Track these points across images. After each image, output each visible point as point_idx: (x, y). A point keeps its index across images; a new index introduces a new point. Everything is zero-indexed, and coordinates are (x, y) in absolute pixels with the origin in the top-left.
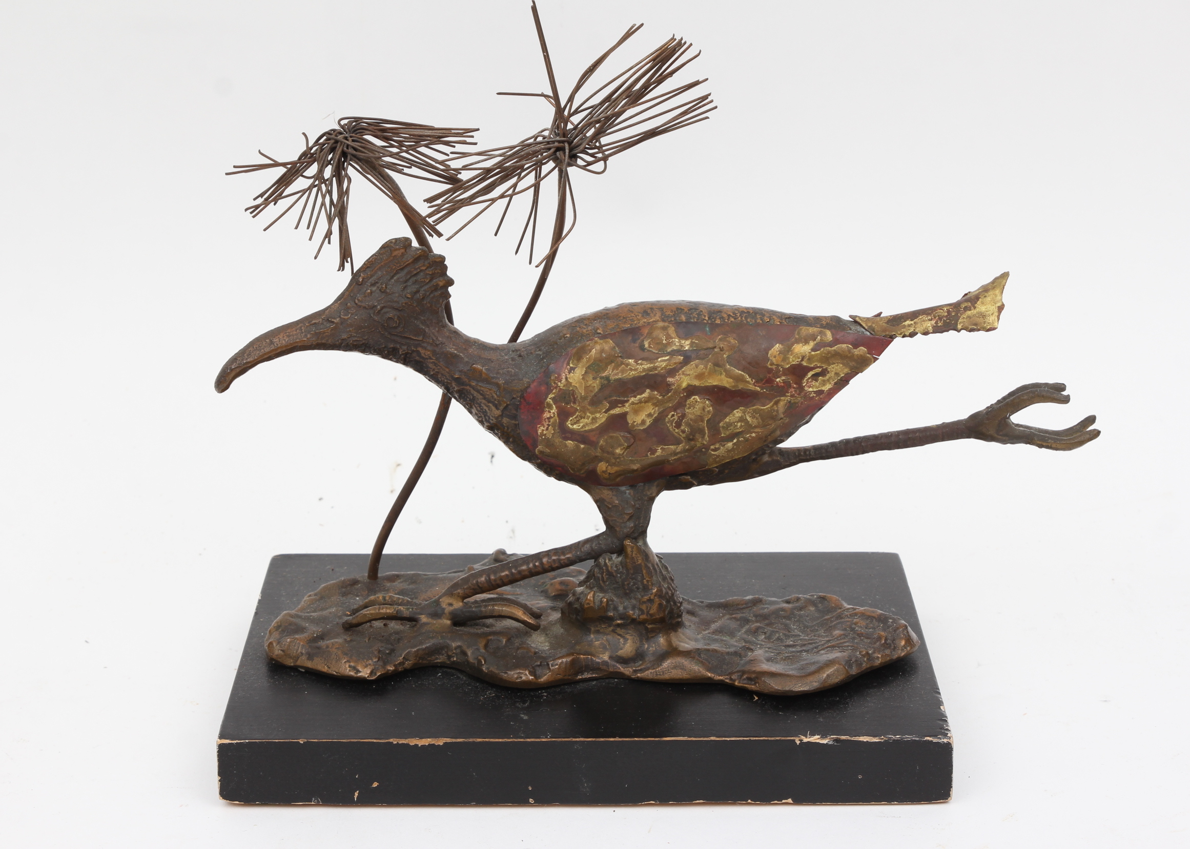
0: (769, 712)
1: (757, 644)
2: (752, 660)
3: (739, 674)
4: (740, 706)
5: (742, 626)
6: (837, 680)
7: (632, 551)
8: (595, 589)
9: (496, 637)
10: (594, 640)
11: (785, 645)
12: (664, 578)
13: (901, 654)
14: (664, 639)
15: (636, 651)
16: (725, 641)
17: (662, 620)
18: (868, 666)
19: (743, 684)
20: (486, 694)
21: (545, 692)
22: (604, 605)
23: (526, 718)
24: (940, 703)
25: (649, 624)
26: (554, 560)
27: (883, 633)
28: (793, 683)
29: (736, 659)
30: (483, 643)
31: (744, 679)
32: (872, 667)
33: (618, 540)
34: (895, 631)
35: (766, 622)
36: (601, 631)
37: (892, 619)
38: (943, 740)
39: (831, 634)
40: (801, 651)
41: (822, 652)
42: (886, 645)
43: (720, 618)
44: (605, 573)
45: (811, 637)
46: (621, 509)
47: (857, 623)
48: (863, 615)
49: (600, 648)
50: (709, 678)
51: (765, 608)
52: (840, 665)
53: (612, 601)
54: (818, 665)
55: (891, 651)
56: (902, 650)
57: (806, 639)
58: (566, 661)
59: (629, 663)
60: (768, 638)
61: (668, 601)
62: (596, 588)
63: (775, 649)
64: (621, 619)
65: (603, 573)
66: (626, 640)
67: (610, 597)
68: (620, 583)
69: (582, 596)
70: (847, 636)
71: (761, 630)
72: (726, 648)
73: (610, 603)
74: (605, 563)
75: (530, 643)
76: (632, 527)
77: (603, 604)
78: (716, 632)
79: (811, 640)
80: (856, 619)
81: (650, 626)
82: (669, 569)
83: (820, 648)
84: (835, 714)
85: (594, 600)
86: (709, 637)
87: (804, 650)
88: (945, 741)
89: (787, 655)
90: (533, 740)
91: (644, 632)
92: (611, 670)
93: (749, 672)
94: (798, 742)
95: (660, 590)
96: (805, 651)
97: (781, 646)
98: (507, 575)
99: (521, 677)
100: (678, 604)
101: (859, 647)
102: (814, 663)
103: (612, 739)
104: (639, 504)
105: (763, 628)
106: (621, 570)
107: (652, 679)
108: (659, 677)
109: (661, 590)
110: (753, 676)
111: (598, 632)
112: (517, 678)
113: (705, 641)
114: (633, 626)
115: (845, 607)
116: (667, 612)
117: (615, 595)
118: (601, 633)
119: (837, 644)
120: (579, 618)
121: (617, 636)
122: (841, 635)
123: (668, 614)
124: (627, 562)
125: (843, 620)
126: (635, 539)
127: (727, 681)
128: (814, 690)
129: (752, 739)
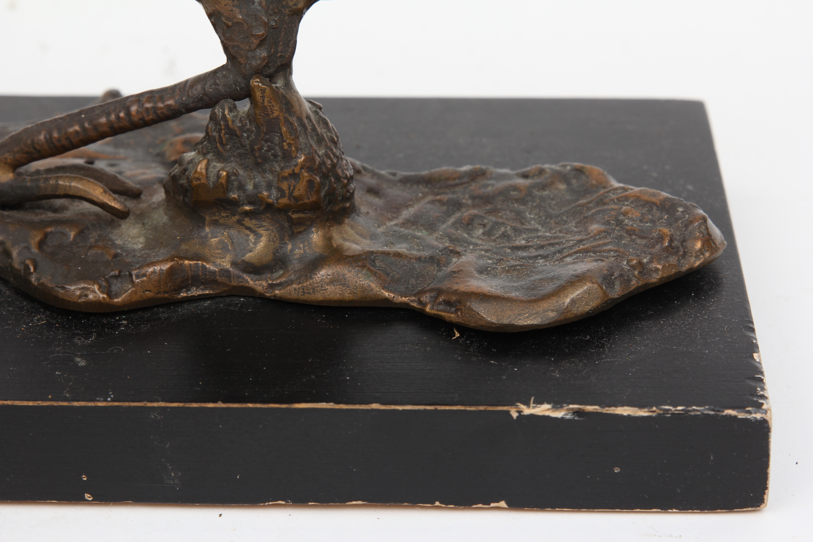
0: (474, 359)
1: (470, 243)
2: (454, 272)
3: (432, 294)
4: (428, 349)
5: (449, 214)
6: (587, 308)
7: (263, 97)
8: (210, 156)
9: (59, 229)
10: (210, 236)
11: (513, 247)
12: (320, 140)
13: (695, 263)
14: (318, 236)
15: (274, 254)
16: (418, 238)
17: (315, 207)
18: (641, 283)
19: (438, 310)
20: (32, 321)
21: (124, 319)
22: (223, 181)
23: (82, 363)
24: (753, 347)
25: (294, 212)
26: (147, 109)
27: (666, 231)
28: (516, 312)
29: (432, 269)
30: (38, 238)
31: (440, 304)
32: (647, 284)
33: (244, 78)
34: (686, 226)
35: (488, 208)
36: (221, 221)
37: (684, 207)
38: (754, 415)
39: (586, 230)
40: (536, 257)
41: (569, 259)
42: (671, 250)
43: (418, 200)
44: (223, 131)
45: (555, 233)
46: (246, 27)
47: (627, 213)
48: (637, 200)
49: (218, 248)
50: (386, 300)
51: (489, 185)
52: (593, 283)
53: (236, 175)
54: (558, 283)
55: (679, 258)
56: (697, 257)
57: (546, 237)
58: (161, 270)
59: (263, 274)
60: (488, 234)
61: (325, 176)
62: (211, 154)
63: (496, 253)
64: (250, 203)
65: (220, 130)
66: (258, 236)
67: (234, 168)
68: (248, 147)
69: (190, 166)
70: (609, 234)
71: (477, 221)
72: (419, 250)
73: (233, 178)
74: (224, 116)
75: (114, 238)
76: (264, 59)
77: (220, 181)
78: (407, 223)
79: (555, 238)
80: (628, 205)
81: (295, 216)
82: (331, 124)
83: (566, 253)
84: (581, 364)
85: (207, 174)
86: (394, 231)
87: (540, 255)
88: (758, 416)
89: (512, 263)
90: (83, 404)
91: (286, 225)
92: (234, 283)
93: (448, 292)
94: (515, 415)
95: (310, 159)
96: (543, 257)
97: (505, 247)
98: (76, 132)
99: (86, 296)
100: (342, 179)
101: (627, 253)
102: (552, 279)
103: (211, 405)
104: (275, 21)
105: (481, 217)
106: (248, 126)
107: (296, 299)
108: (307, 297)
109: (312, 160)
110: (454, 298)
111: (215, 223)
112: (80, 296)
113: (388, 238)
114: (268, 215)
115: (611, 186)
116: (323, 194)
117: (240, 165)
118: (220, 224)
119: (593, 247)
120: (187, 200)
121: (245, 230)
122: (600, 232)
123: (325, 196)
124: (255, 114)
125: (606, 207)
126: (271, 78)
127: (415, 305)
128: (550, 323)
129: (439, 408)
